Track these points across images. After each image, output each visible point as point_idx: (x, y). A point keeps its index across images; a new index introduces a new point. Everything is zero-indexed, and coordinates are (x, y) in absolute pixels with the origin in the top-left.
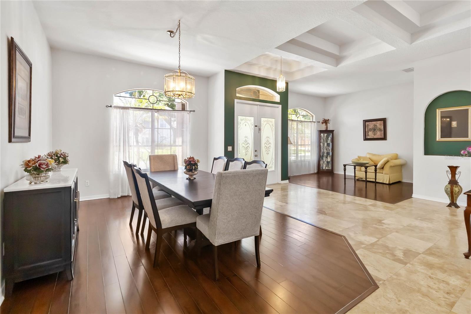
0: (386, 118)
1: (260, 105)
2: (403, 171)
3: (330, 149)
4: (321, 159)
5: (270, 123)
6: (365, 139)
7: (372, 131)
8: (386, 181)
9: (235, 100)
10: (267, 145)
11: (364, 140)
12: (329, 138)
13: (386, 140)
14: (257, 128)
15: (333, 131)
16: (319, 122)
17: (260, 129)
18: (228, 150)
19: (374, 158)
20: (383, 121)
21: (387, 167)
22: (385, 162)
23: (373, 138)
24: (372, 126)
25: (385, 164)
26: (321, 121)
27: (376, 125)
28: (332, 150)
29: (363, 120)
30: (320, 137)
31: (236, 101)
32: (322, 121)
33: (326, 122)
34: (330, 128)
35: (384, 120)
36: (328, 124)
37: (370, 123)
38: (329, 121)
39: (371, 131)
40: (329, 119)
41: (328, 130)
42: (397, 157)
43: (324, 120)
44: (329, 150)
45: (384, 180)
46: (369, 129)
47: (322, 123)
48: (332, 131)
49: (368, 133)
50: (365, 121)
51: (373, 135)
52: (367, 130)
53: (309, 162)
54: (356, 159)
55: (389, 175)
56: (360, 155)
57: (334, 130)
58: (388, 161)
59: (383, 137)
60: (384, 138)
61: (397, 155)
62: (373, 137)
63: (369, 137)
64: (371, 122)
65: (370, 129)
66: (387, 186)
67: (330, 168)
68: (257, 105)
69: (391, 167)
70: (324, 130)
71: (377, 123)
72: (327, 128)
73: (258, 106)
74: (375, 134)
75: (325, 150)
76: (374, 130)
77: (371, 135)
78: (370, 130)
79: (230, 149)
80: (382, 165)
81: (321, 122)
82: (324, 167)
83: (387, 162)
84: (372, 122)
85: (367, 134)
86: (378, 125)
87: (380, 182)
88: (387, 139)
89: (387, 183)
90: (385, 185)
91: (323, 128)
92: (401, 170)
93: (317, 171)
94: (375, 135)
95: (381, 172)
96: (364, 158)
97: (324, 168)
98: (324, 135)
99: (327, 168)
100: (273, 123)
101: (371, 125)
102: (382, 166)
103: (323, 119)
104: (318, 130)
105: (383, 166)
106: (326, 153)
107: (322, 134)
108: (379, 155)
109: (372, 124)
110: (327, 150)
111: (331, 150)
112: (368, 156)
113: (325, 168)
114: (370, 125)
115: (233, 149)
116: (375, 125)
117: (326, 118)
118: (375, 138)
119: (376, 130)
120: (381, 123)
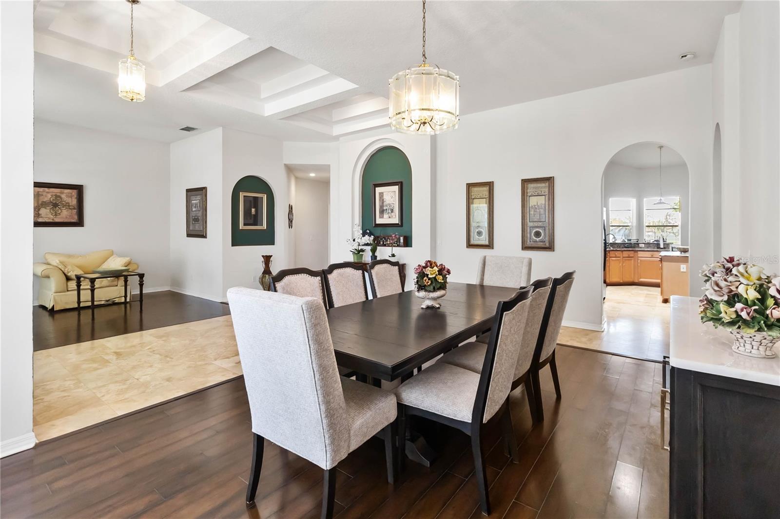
0: (83, 186)
7: (48, 208)
11: (35, 226)
13: (83, 226)
20: (75, 191)
23: (52, 221)
24: (50, 197)
27: (60, 197)
35: (78, 190)
37: (44, 190)
39: (45, 208)
46: (40, 203)
49: (39, 210)
51: (52, 216)
59: (75, 219)
60: (80, 223)
62: (53, 220)
63: (40, 220)
64: (46, 189)
65: (44, 202)
71: (63, 193)
74: (56, 213)
76: (55, 205)
78: (45, 204)
84: (51, 189)
86: (63, 196)
88: (85, 225)
94: (56, 215)
109: (48, 192)
114: (44, 194)
116: (56, 195)
118: (56, 221)
119: (59, 207)
120: (72, 193)
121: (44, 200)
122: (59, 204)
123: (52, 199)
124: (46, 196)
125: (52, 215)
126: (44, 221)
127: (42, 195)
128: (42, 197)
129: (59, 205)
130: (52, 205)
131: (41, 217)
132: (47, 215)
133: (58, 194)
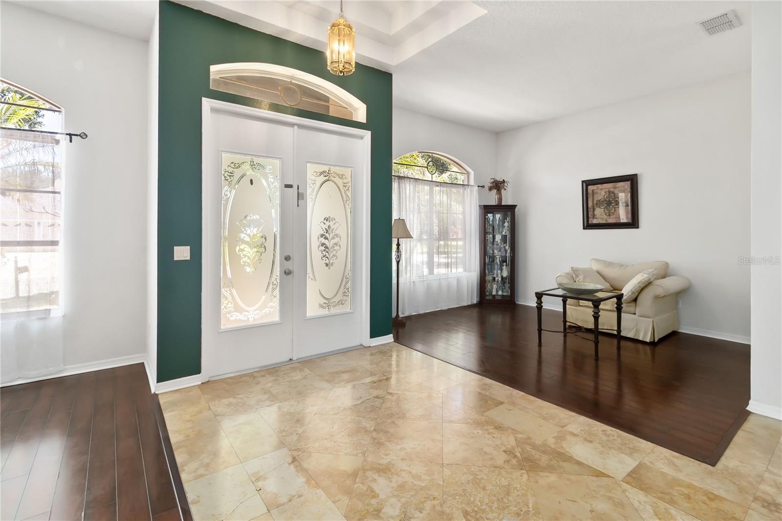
0: (636, 174)
1: (300, 126)
2: (680, 306)
3: (507, 248)
4: (487, 272)
5: (337, 180)
6: (587, 226)
7: (602, 207)
8: (645, 335)
9: (204, 99)
10: (326, 242)
11: (584, 229)
12: (506, 224)
13: (638, 228)
14: (293, 192)
15: (515, 206)
16: (483, 187)
17: (300, 196)
18: (175, 259)
19: (610, 272)
20: (629, 183)
21: (646, 299)
22: (643, 286)
23: (604, 222)
24: (604, 194)
25: (642, 290)
26: (488, 184)
27: (613, 193)
28: (511, 251)
29: (583, 182)
30: (484, 222)
31: (207, 104)
32: (490, 185)
33: (498, 186)
34: (507, 200)
35: (632, 180)
36: (503, 191)
37: (598, 187)
38: (506, 185)
39: (599, 207)
40: (505, 180)
41: (503, 204)
42: (665, 273)
43: (493, 182)
44: (506, 251)
45: (637, 331)
46: (595, 202)
47: (490, 189)
48: (512, 208)
49: (594, 210)
50: (587, 184)
51: (606, 217)
52: (590, 204)
53: (458, 281)
54: (568, 274)
55: (651, 320)
56: (575, 266)
57: (517, 206)
58: (650, 283)
59: (629, 220)
60: (634, 224)
61: (667, 264)
62: (606, 220)
63: (595, 221)
64: (599, 185)
65: (599, 201)
66: (648, 348)
67: (507, 293)
68: (292, 125)
69: (657, 298)
70: (495, 204)
71: (615, 188)
72: (500, 199)
73: (296, 127)
74: (609, 212)
75: (496, 251)
76: (609, 203)
77: (600, 215)
78: (599, 203)
79: (182, 253)
80: (633, 293)
81: (487, 188)
82: (495, 290)
83: (647, 285)
84: (604, 185)
85: (590, 213)
86: (616, 191)
87: (629, 336)
88: (640, 227)
89: (648, 340)
90: (640, 346)
91: (492, 199)
92: (677, 303)
93: (478, 299)
94: (609, 215)
95: (632, 309)
96: (587, 273)
97: (494, 293)
98: (494, 217)
99: (500, 293)
100: (345, 181)
101: (601, 192)
102: (634, 296)
103: (493, 180)
104: (479, 206)
105: (636, 294)
106: (498, 257)
107: (490, 216)
108: (621, 265)
109: (601, 189)
110: (500, 251)
111: (509, 251)
112: (595, 267)
113: (497, 291)
114: (599, 191)
115: (197, 253)
116: (609, 192)
117: (499, 178)
118: (609, 222)
119: (613, 205)
120: (624, 187)
121: (599, 199)
122: (613, 201)
123: (605, 197)
124: (600, 194)
125: (605, 214)
126: (598, 222)
127: (597, 193)
128: (597, 195)
129: (613, 203)
130: (606, 204)
131: (596, 218)
132: (601, 215)
133: (612, 190)
